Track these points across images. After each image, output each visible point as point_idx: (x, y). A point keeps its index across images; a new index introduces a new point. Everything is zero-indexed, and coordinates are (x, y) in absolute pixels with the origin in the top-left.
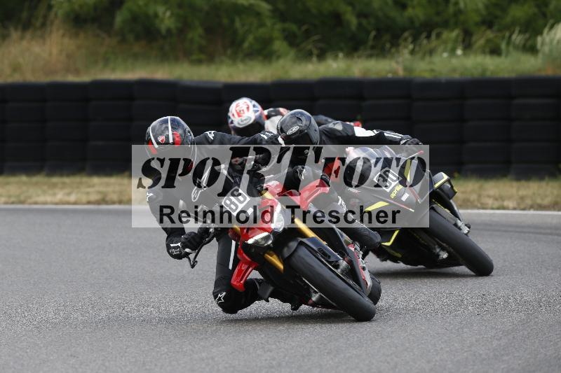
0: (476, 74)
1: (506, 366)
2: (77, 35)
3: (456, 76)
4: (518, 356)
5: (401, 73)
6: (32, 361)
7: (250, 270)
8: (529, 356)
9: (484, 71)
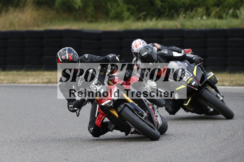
0: (212, 27)
1: (224, 154)
2: (38, 10)
3: (203, 28)
4: (230, 150)
5: (179, 26)
6: (18, 152)
7: (104, 117)
8: (234, 150)
9: (215, 26)
